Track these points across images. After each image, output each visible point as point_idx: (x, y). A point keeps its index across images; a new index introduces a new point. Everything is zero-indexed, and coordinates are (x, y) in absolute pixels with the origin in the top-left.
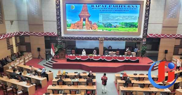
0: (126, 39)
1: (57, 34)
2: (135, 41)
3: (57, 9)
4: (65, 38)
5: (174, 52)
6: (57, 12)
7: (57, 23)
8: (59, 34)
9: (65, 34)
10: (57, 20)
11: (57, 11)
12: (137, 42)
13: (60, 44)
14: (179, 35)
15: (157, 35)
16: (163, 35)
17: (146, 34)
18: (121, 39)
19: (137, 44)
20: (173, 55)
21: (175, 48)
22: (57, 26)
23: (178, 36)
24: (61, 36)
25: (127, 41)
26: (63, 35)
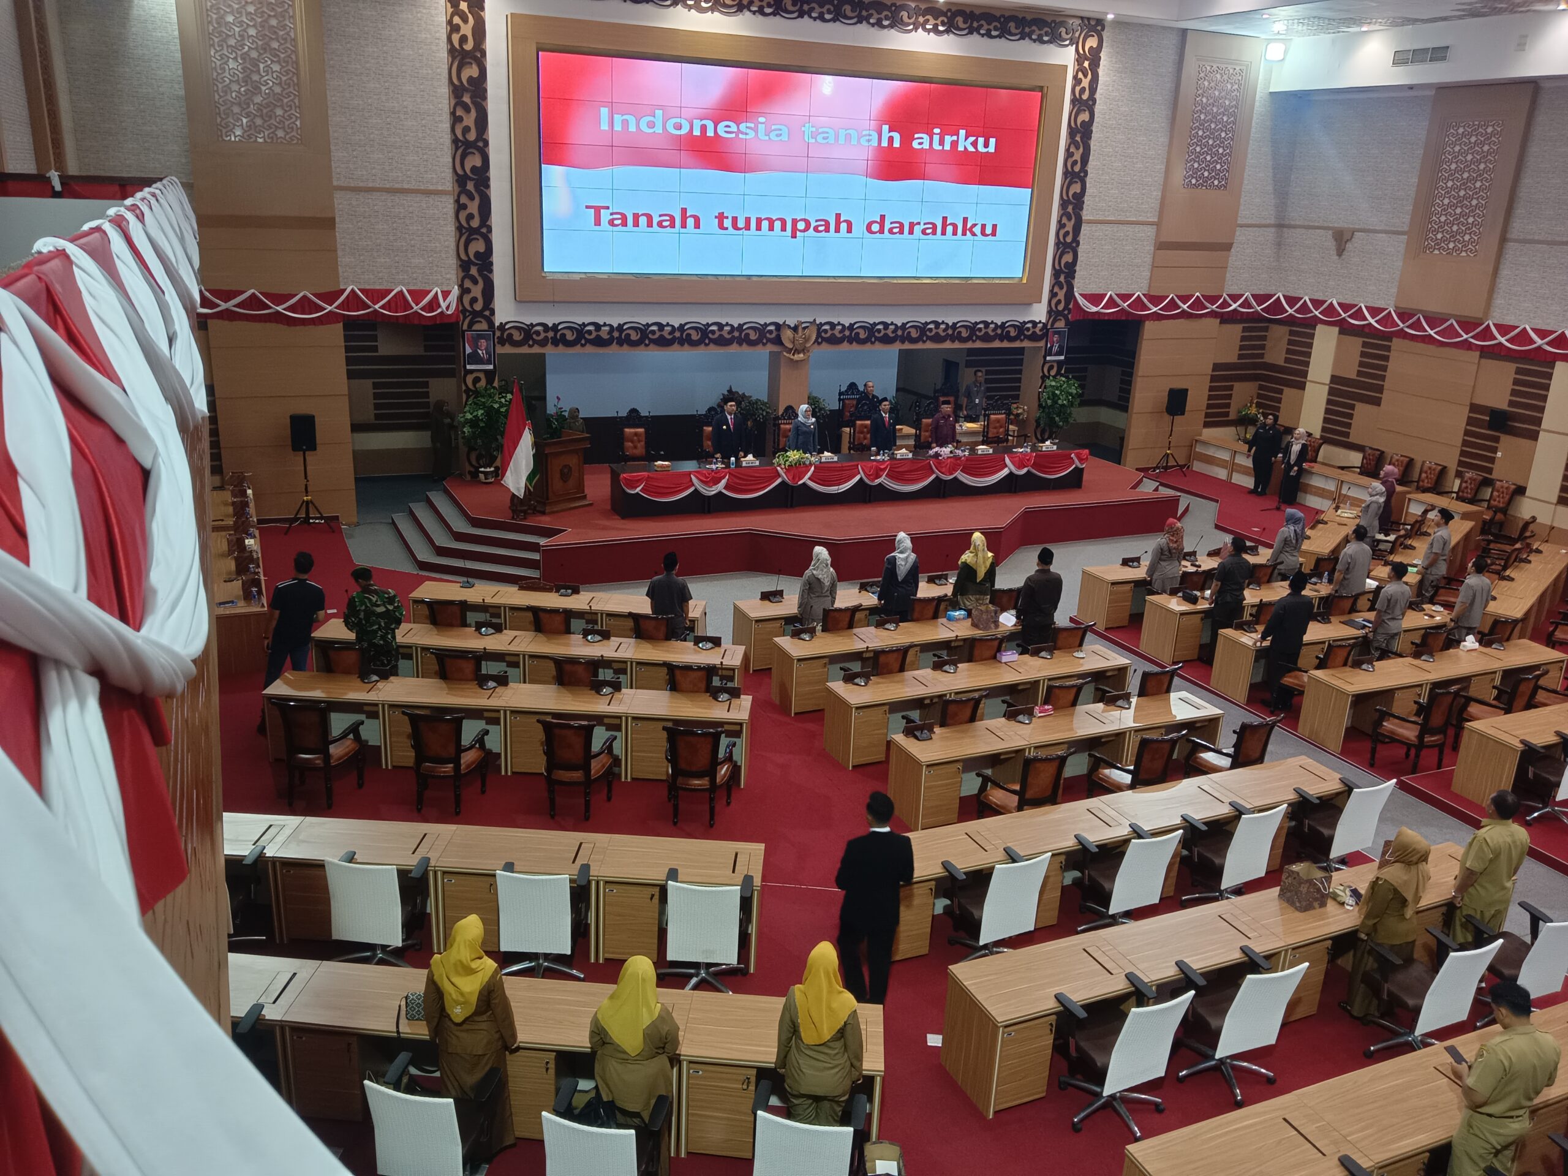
0: (901, 334)
1: (460, 299)
2: (957, 345)
3: (457, 91)
4: (528, 333)
5: (1209, 406)
6: (460, 112)
7: (460, 207)
8: (474, 300)
9: (521, 299)
10: (461, 180)
11: (460, 103)
12: (971, 351)
13: (483, 383)
14: (1235, 298)
15: (1125, 297)
16: (1156, 300)
17: (1070, 295)
18: (873, 335)
19: (969, 364)
20: (1207, 425)
21: (1213, 379)
22: (460, 228)
23: (1234, 306)
24: (491, 324)
25: (907, 346)
26: (505, 311)
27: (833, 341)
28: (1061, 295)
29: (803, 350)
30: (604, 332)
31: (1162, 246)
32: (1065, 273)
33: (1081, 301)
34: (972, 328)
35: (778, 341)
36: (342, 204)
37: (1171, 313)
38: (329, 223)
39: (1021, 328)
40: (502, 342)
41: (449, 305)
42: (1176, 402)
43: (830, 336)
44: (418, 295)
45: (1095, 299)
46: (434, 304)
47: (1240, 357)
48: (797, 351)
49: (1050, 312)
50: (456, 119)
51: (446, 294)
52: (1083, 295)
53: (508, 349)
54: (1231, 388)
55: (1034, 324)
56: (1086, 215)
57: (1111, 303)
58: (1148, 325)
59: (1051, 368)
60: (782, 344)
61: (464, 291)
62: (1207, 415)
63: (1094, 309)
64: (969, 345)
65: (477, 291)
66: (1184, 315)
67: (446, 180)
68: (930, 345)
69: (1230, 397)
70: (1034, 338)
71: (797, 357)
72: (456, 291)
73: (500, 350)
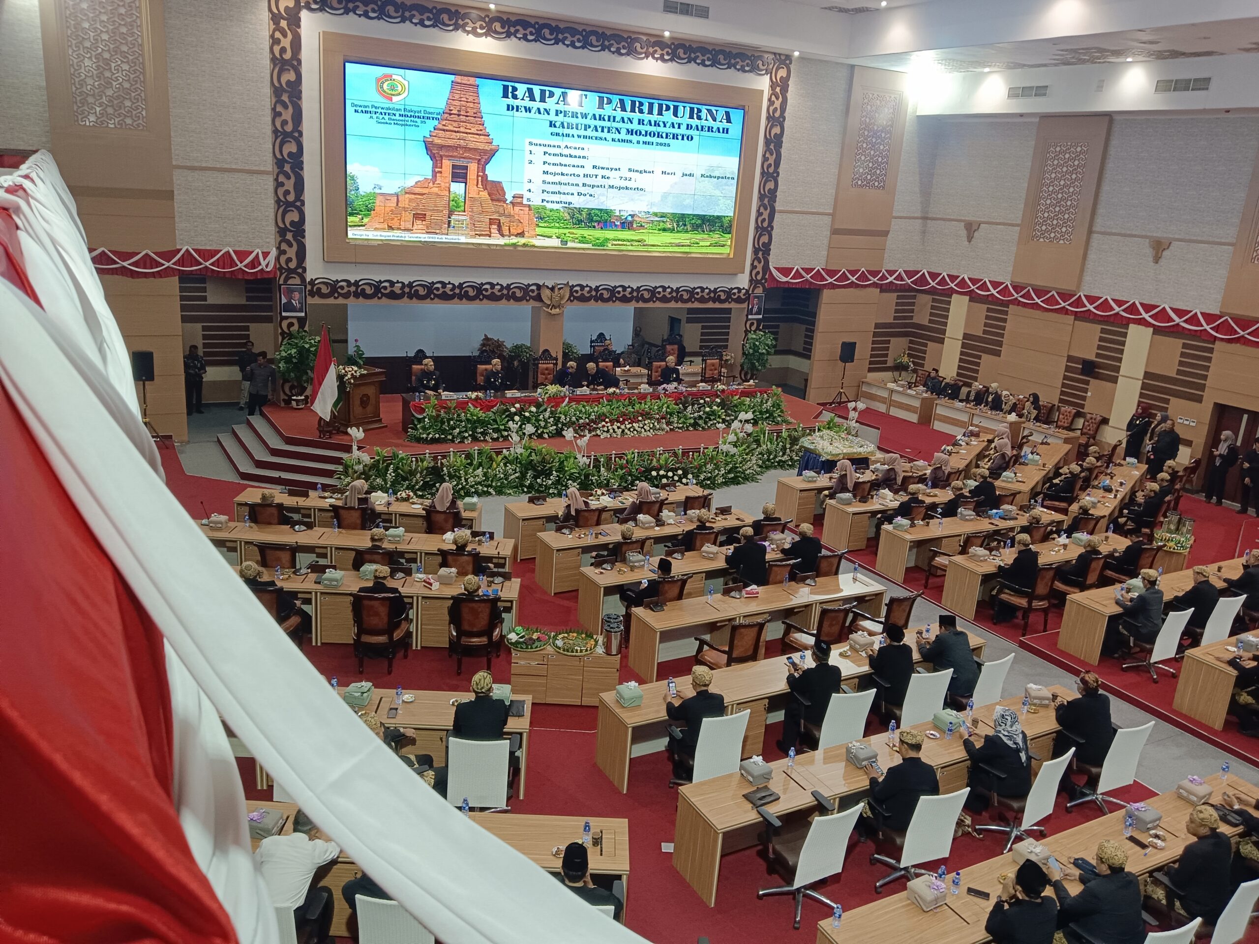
0: (635, 295)
1: (278, 259)
2: (680, 305)
3: (277, 91)
4: (334, 288)
5: (872, 356)
6: (279, 108)
7: (279, 185)
8: (289, 260)
9: (328, 261)
10: (280, 163)
11: (279, 101)
12: (690, 311)
13: (296, 328)
14: (891, 273)
15: (808, 271)
16: (831, 273)
17: (766, 268)
18: (614, 295)
19: (689, 321)
20: (870, 370)
21: (875, 334)
22: (278, 201)
23: (891, 279)
24: (303, 279)
25: (641, 305)
26: (315, 269)
27: (583, 299)
28: (760, 268)
29: (559, 306)
30: (397, 288)
31: (835, 232)
32: (762, 251)
33: (775, 273)
34: (692, 292)
35: (539, 298)
36: (179, 178)
37: (843, 282)
38: (169, 195)
39: (729, 293)
40: (312, 294)
41: (268, 264)
42: (848, 352)
43: (580, 295)
44: (242, 255)
45: (785, 271)
46: (255, 263)
47: (895, 318)
48: (554, 307)
49: (751, 281)
50: (276, 114)
51: (266, 255)
52: (778, 269)
53: (317, 300)
54: (888, 342)
55: (739, 290)
56: (778, 206)
57: (798, 275)
58: (826, 294)
59: (752, 324)
60: (541, 300)
61: (281, 252)
62: (871, 363)
63: (784, 279)
64: (689, 305)
65: (292, 252)
66: (852, 285)
67: (269, 165)
68: (658, 305)
69: (887, 349)
70: (739, 300)
71: (554, 311)
72: (274, 252)
73: (310, 300)
